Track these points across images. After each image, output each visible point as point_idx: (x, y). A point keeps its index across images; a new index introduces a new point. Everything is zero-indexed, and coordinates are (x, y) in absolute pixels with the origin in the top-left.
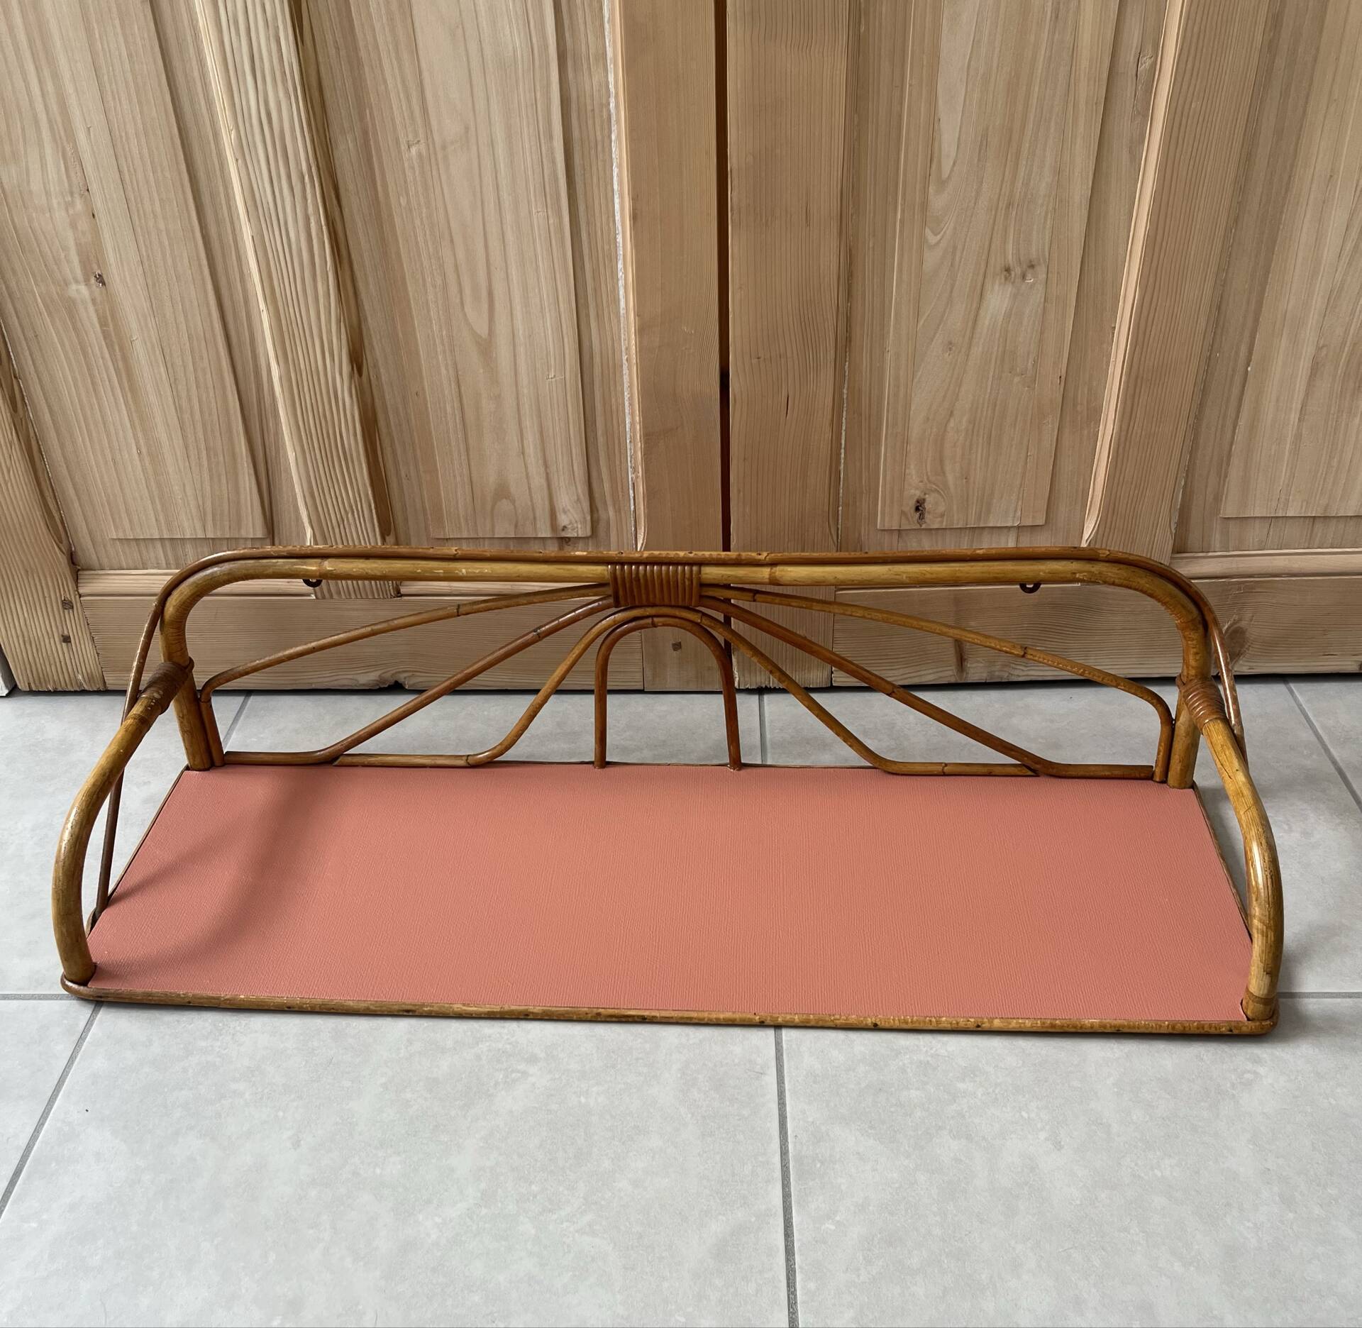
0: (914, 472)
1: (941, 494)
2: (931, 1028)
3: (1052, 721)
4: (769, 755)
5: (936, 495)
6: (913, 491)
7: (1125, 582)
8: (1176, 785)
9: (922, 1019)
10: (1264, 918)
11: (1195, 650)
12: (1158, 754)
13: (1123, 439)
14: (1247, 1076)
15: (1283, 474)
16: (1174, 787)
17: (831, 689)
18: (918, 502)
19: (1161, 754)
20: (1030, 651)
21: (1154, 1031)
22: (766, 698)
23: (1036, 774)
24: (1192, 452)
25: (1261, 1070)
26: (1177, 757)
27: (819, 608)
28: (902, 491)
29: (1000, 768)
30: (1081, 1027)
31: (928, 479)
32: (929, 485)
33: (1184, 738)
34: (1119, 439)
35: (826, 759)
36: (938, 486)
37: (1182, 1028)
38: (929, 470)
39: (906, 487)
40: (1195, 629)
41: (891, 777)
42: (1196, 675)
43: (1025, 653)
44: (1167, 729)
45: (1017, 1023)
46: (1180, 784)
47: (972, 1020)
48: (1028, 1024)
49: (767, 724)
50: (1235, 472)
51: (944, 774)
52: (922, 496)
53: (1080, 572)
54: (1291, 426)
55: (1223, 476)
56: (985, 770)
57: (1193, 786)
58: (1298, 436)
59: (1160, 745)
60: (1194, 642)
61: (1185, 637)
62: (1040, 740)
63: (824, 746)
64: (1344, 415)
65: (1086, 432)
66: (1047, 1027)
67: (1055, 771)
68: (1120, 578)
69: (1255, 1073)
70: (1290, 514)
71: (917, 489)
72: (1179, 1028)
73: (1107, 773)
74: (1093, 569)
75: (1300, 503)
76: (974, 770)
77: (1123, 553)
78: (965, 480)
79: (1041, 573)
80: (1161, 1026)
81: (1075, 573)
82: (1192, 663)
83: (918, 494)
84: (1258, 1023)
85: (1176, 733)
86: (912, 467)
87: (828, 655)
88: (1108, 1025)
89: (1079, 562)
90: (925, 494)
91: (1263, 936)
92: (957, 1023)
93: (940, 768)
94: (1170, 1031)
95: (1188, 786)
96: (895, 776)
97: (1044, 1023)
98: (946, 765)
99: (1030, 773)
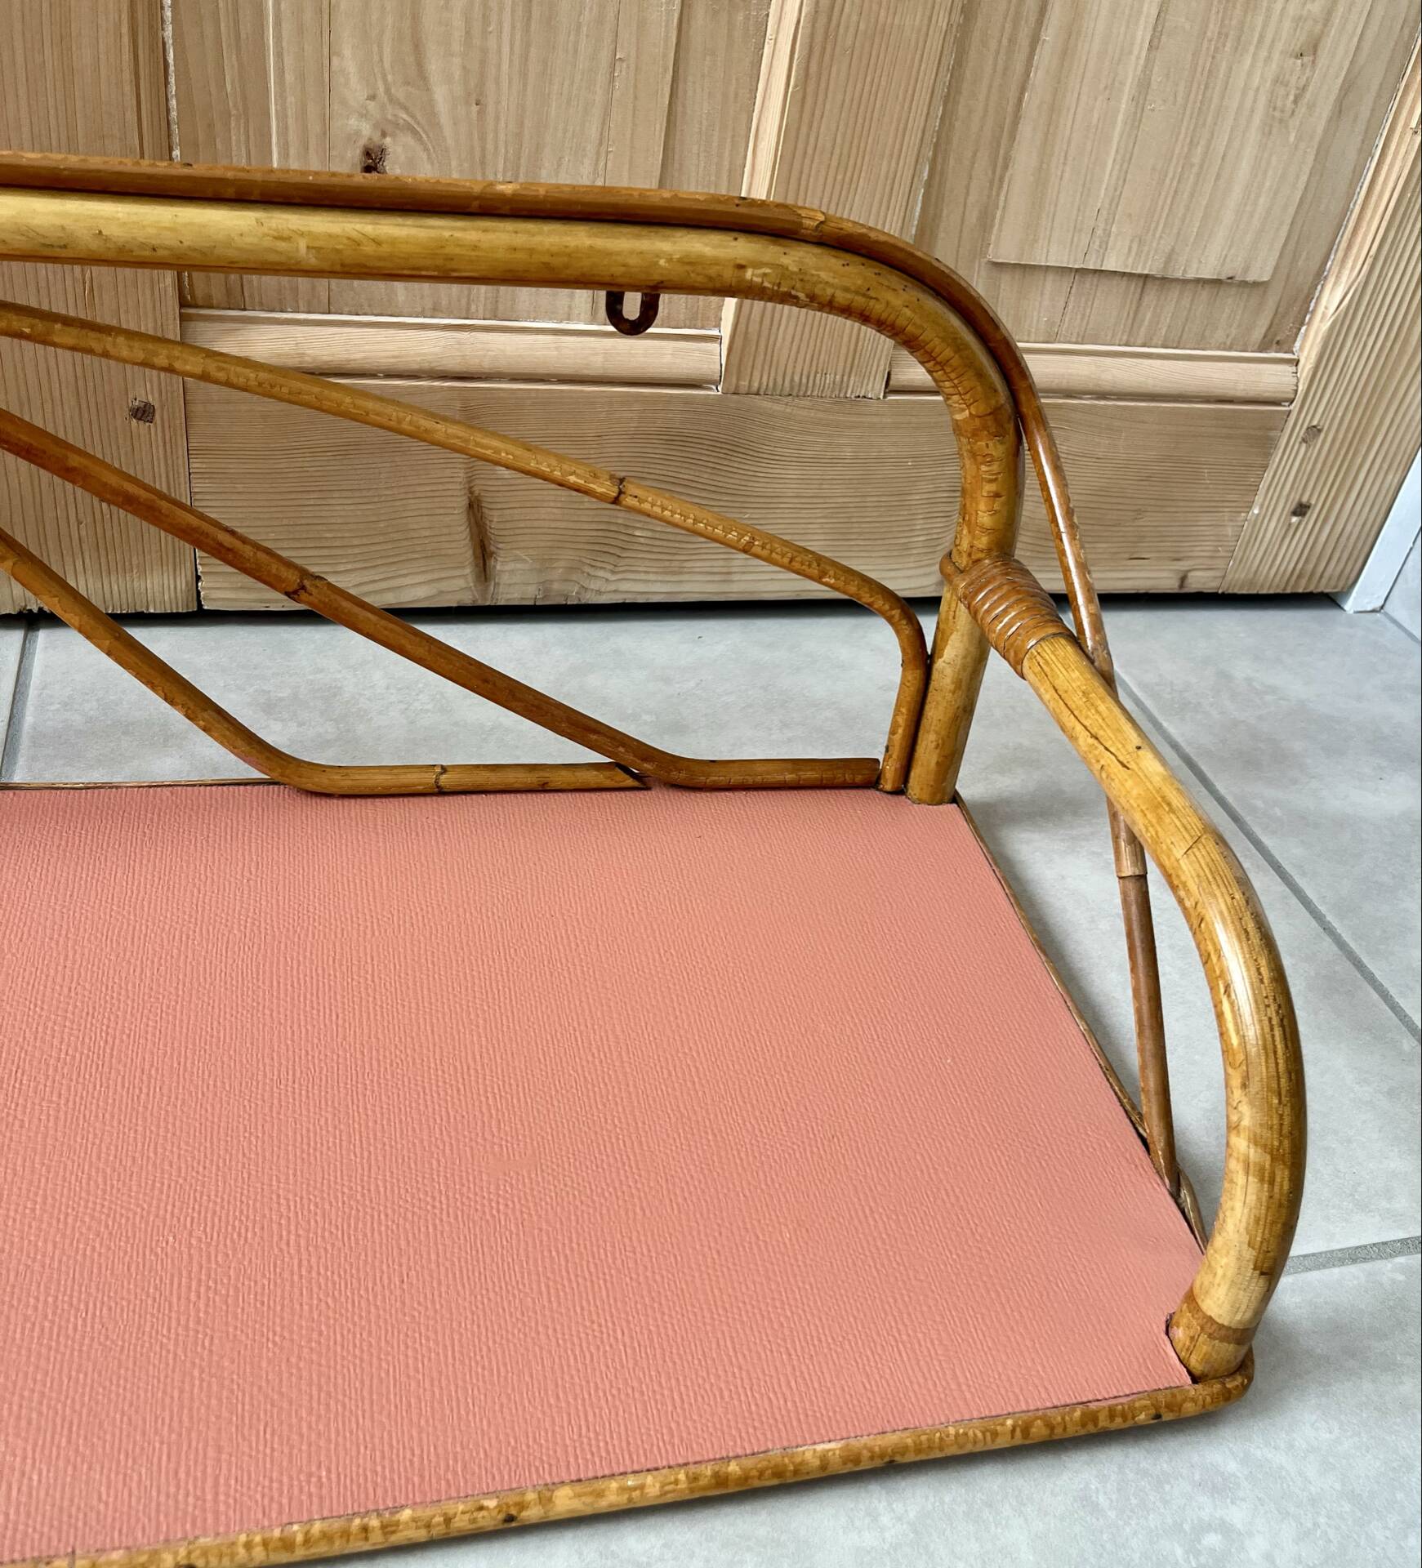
0: (351, 67)
1: (420, 139)
2: (367, 1547)
3: (667, 681)
4: (21, 761)
5: (409, 140)
6: (353, 122)
7: (859, 301)
8: (925, 797)
9: (337, 1525)
10: (1267, 1134)
11: (993, 487)
12: (893, 732)
13: (819, 38)
14: (1212, 1540)
15: (1108, 172)
16: (920, 802)
17: (199, 616)
18: (367, 153)
19: (900, 731)
20: (631, 489)
21: (979, 1448)
22: (43, 636)
23: (643, 783)
24: (950, 98)
25: (1237, 1515)
26: (932, 737)
27: (71, 341)
28: (326, 121)
29: (564, 773)
30: (796, 1472)
31: (387, 91)
32: (390, 112)
33: (949, 696)
34: (812, 35)
35: (167, 767)
36: (413, 117)
37: (1045, 1432)
38: (387, 65)
39: (336, 107)
40: (1000, 434)
41: (315, 801)
42: (990, 550)
43: (621, 492)
44: (916, 675)
45: (623, 1489)
46: (934, 794)
47: (491, 1503)
48: (652, 1487)
49: (32, 693)
50: (1024, 158)
51: (441, 792)
52: (376, 137)
53: (757, 265)
54: (1133, 58)
55: (1001, 165)
56: (531, 779)
57: (955, 799)
58: (1144, 85)
59: (897, 712)
60: (995, 467)
61: (973, 455)
62: (646, 717)
63: (166, 739)
64: (1228, 45)
65: (740, 17)
66: (704, 1488)
67: (683, 775)
68: (846, 290)
69: (1225, 1528)
70: (1110, 265)
71: (364, 115)
72: (1039, 1431)
73: (789, 777)
74: (785, 261)
75: (1127, 243)
76: (511, 778)
77: (854, 222)
78: (475, 108)
79: (662, 262)
80: (995, 1434)
81: (741, 267)
82: (985, 519)
83: (366, 131)
84: (1217, 1387)
85: (933, 684)
86: (347, 52)
87: (113, 480)
88: (866, 1454)
89: (755, 238)
90: (384, 135)
91: (1262, 1180)
92: (448, 1520)
93: (430, 778)
94: (1018, 1440)
95: (946, 798)
96: (323, 802)
97: (696, 1478)
98: (444, 769)
99: (630, 782)
